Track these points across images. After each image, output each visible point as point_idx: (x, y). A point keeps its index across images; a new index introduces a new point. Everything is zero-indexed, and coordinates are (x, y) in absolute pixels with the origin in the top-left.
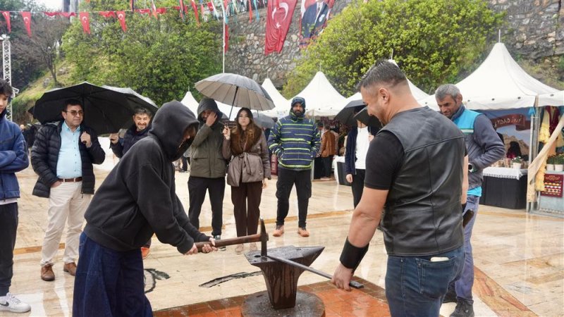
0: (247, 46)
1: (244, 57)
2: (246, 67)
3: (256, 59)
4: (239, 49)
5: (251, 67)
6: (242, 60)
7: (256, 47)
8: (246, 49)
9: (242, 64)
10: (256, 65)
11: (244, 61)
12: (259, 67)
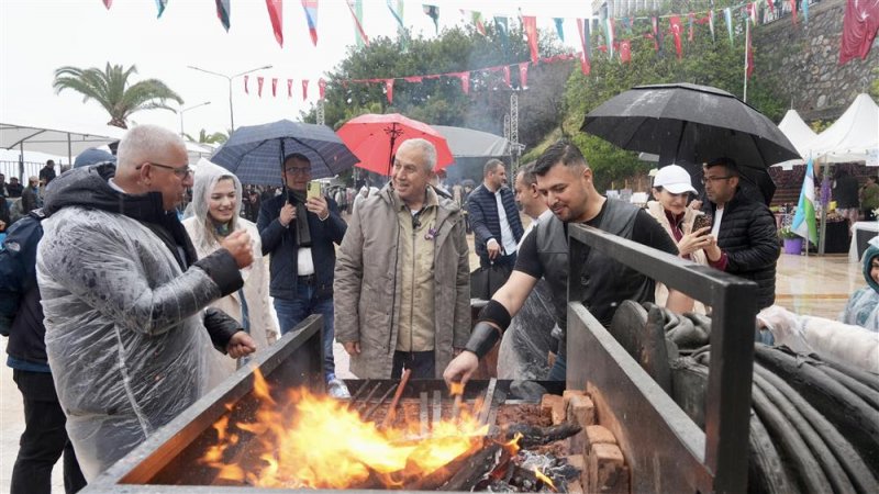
0: (811, 56)
1: (806, 72)
2: (808, 86)
3: (824, 73)
4: (800, 61)
5: (817, 86)
6: (803, 78)
7: (825, 54)
8: (809, 61)
9: (801, 84)
10: (824, 82)
11: (805, 79)
12: (828, 84)
